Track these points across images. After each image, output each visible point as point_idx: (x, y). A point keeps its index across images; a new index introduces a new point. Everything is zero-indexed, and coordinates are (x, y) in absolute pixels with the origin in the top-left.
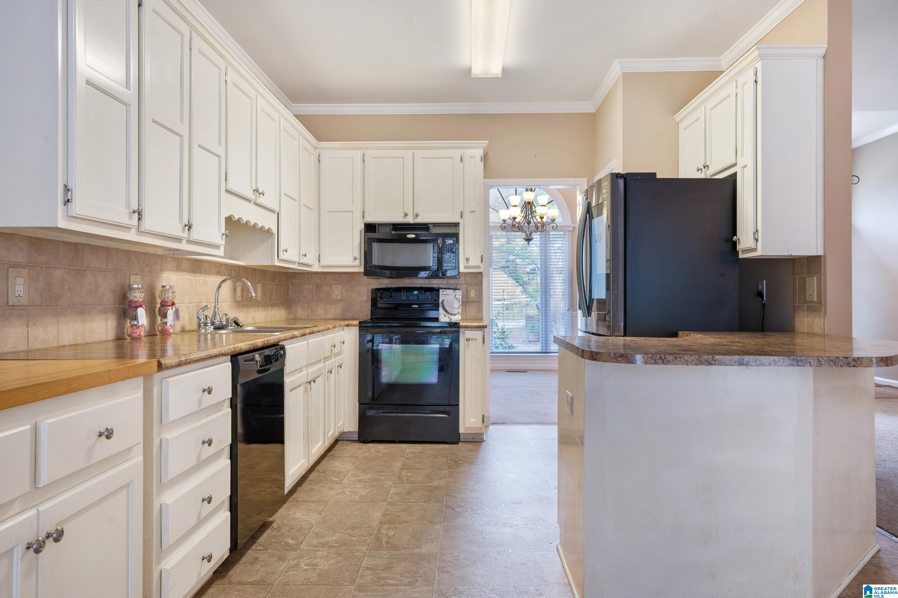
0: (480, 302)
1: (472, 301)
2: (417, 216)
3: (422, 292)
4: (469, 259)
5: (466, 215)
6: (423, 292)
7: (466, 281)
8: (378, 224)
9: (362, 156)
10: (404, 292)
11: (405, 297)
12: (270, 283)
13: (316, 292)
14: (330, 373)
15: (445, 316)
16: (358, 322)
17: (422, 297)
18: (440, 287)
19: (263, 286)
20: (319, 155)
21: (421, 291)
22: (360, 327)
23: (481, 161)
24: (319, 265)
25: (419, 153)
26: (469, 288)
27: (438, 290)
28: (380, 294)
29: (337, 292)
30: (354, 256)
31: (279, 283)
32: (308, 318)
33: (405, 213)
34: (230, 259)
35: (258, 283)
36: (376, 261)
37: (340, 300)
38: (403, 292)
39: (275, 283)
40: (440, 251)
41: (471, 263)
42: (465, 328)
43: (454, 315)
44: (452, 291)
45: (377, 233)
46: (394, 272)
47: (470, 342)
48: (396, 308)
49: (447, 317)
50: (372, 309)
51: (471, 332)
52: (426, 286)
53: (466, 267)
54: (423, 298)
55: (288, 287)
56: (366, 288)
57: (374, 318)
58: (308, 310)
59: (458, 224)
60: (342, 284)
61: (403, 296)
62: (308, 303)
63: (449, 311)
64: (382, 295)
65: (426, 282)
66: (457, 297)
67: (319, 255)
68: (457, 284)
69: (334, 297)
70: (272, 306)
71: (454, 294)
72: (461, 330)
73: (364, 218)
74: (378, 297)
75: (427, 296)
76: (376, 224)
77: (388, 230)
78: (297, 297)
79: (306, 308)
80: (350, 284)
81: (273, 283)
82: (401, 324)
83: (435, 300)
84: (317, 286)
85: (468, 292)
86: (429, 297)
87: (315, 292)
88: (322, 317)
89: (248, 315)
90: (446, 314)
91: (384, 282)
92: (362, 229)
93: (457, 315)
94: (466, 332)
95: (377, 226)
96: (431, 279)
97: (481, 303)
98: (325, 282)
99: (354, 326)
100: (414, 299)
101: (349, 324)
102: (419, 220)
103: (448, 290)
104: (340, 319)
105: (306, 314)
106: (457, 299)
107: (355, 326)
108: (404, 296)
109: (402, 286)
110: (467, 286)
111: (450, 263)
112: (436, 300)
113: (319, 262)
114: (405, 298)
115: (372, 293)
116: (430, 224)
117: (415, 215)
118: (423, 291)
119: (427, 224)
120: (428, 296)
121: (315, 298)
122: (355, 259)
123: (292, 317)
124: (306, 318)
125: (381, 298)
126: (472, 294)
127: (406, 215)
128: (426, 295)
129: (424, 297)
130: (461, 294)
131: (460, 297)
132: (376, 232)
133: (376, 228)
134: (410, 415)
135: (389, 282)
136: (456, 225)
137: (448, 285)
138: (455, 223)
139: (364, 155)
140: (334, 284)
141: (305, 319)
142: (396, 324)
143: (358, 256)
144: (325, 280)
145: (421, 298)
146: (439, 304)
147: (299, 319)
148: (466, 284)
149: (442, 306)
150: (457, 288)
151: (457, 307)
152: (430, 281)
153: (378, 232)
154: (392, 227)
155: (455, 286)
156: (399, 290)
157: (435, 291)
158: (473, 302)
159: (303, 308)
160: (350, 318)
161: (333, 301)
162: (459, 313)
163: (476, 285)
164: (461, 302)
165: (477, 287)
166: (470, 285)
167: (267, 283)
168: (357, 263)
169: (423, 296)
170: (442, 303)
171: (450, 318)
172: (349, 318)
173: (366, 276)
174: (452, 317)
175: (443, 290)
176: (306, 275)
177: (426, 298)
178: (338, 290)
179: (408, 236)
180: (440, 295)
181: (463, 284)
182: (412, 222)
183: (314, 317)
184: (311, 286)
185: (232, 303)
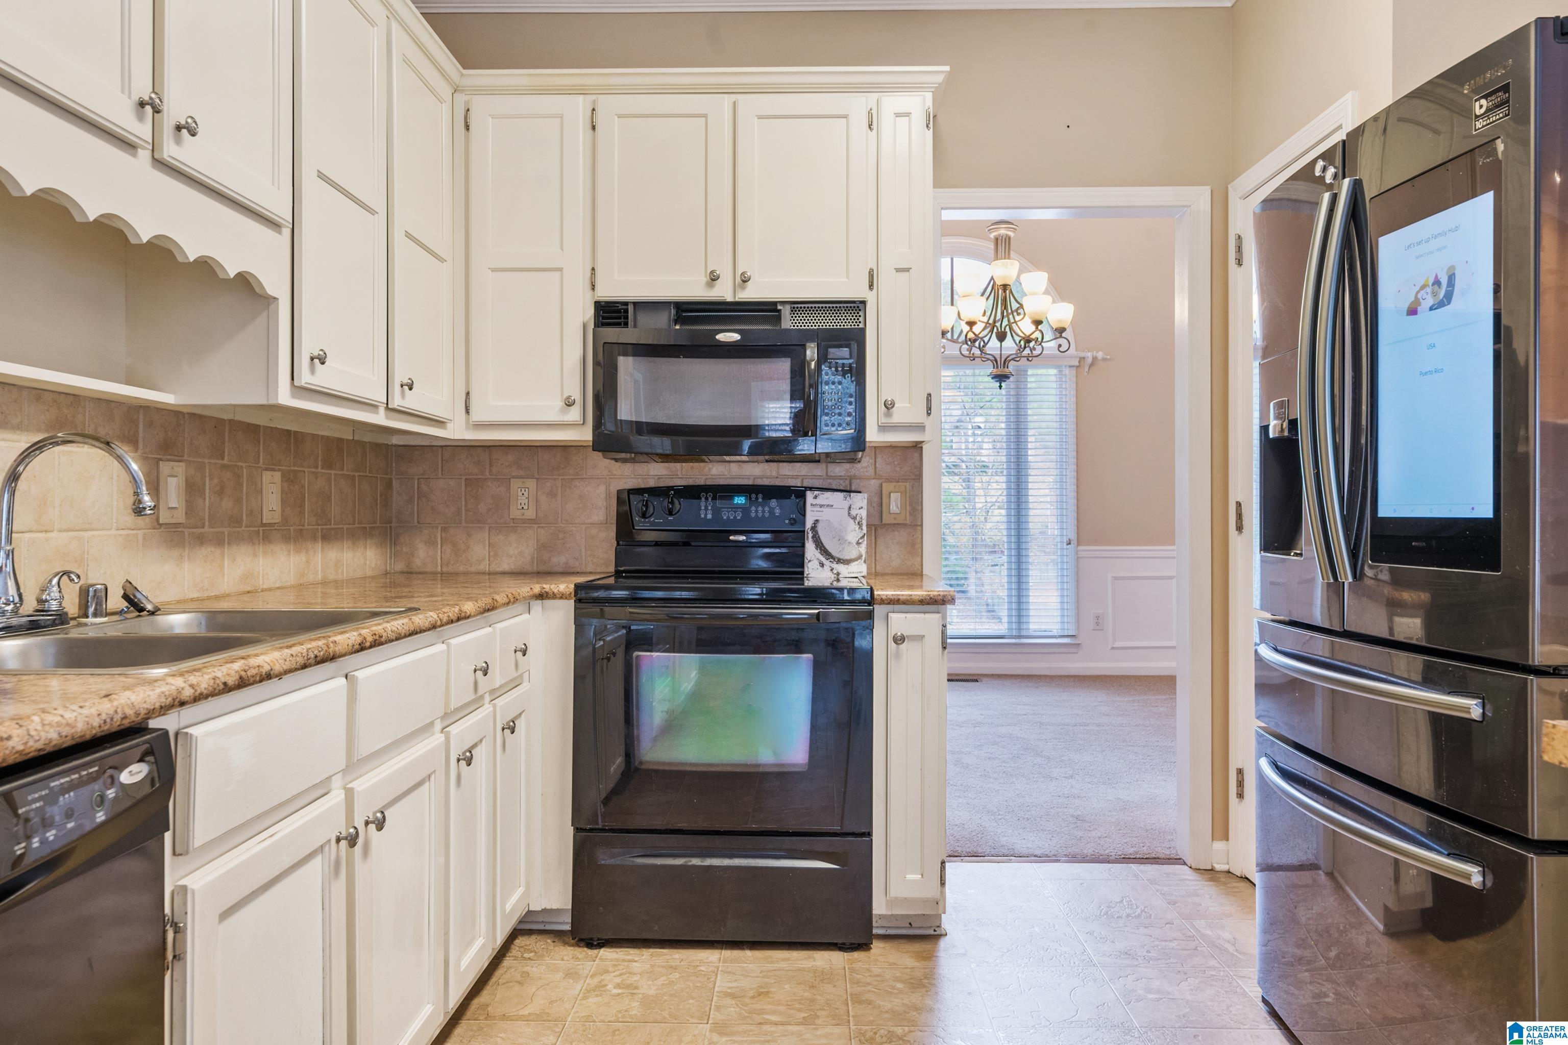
0: (917, 525)
1: (895, 524)
2: (745, 280)
3: (757, 499)
4: (893, 404)
5: (885, 278)
6: (760, 500)
7: (875, 468)
8: (635, 304)
9: (590, 114)
10: (707, 499)
11: (710, 512)
12: (319, 470)
13: (466, 499)
14: (464, 762)
15: (822, 565)
16: (572, 586)
17: (757, 511)
18: (805, 485)
19: (289, 479)
20: (468, 110)
21: (754, 496)
22: (579, 601)
23: (927, 126)
24: (467, 421)
25: (750, 104)
26: (887, 487)
27: (800, 494)
28: (640, 505)
29: (523, 500)
30: (565, 396)
31: (357, 474)
32: (445, 569)
33: (712, 272)
34: (129, 382)
35: (266, 469)
36: (626, 411)
37: (531, 521)
38: (703, 499)
39: (341, 472)
40: (812, 382)
41: (897, 417)
42: (889, 604)
43: (847, 562)
44: (840, 495)
45: (630, 329)
46: (681, 439)
47: (903, 646)
48: (686, 544)
49: (827, 568)
50: (618, 544)
51: (909, 615)
52: (766, 482)
53: (882, 428)
54: (760, 515)
55: (389, 485)
56: (602, 489)
57: (624, 571)
58: (444, 547)
59: (864, 303)
60: (537, 476)
61: (706, 511)
62: (444, 529)
63: (834, 553)
64: (647, 506)
65: (768, 473)
66: (853, 513)
67: (468, 394)
68: (851, 479)
69: (515, 513)
70: (328, 536)
71: (846, 505)
72: (879, 610)
73: (593, 289)
74: (634, 513)
75: (772, 511)
76: (626, 304)
77: (662, 320)
78: (416, 513)
79: (439, 542)
80: (561, 477)
81: (333, 472)
82: (696, 593)
83: (793, 522)
84: (468, 482)
85: (881, 499)
86: (777, 512)
87: (463, 499)
88: (484, 566)
89: (222, 567)
90: (823, 559)
91: (652, 473)
92: (590, 318)
93: (856, 563)
94: (892, 616)
95: (631, 308)
96: (781, 464)
97: (919, 528)
98: (491, 471)
99: (561, 598)
100: (735, 517)
101: (547, 592)
102: (750, 294)
103: (828, 494)
104: (532, 573)
105: (439, 561)
106: (854, 518)
107: (562, 596)
108: (706, 509)
109: (701, 482)
110: (880, 481)
111: (840, 414)
112: (794, 519)
113: (467, 411)
114: (709, 516)
115: (620, 502)
116: (783, 303)
117: (738, 280)
118: (760, 496)
119: (775, 304)
120: (774, 509)
121: (463, 515)
122: (569, 403)
123: (400, 566)
124: (439, 569)
125: (644, 515)
126: (895, 504)
127: (714, 278)
128: (767, 509)
129: (763, 512)
130: (864, 504)
131: (864, 513)
132: (626, 324)
133: (627, 318)
134: (726, 862)
135: (664, 472)
136: (857, 307)
137: (829, 481)
138: (854, 302)
139: (594, 110)
140: (514, 477)
141: (436, 573)
142: (685, 594)
143: (577, 395)
144: (491, 465)
145: (753, 515)
146: (804, 531)
147: (420, 573)
148: (876, 476)
149: (813, 537)
150: (853, 488)
151: (854, 541)
152: (778, 468)
153: (635, 326)
154: (673, 312)
155: (847, 482)
156: (692, 492)
157: (793, 497)
158: (895, 526)
159: (431, 543)
160: (561, 570)
161: (512, 524)
162: (860, 557)
163: (905, 480)
164: (864, 528)
165: (907, 484)
166: (889, 480)
167: (306, 470)
168: (574, 414)
169: (760, 509)
170: (814, 528)
171: (835, 572)
172: (556, 569)
173: (600, 454)
174: (841, 568)
175: (816, 493)
176: (440, 452)
177: (767, 515)
178: (526, 494)
179: (721, 337)
180: (809, 508)
181: (869, 479)
182: (729, 298)
183: (461, 568)
184: (452, 483)
185: (140, 533)
